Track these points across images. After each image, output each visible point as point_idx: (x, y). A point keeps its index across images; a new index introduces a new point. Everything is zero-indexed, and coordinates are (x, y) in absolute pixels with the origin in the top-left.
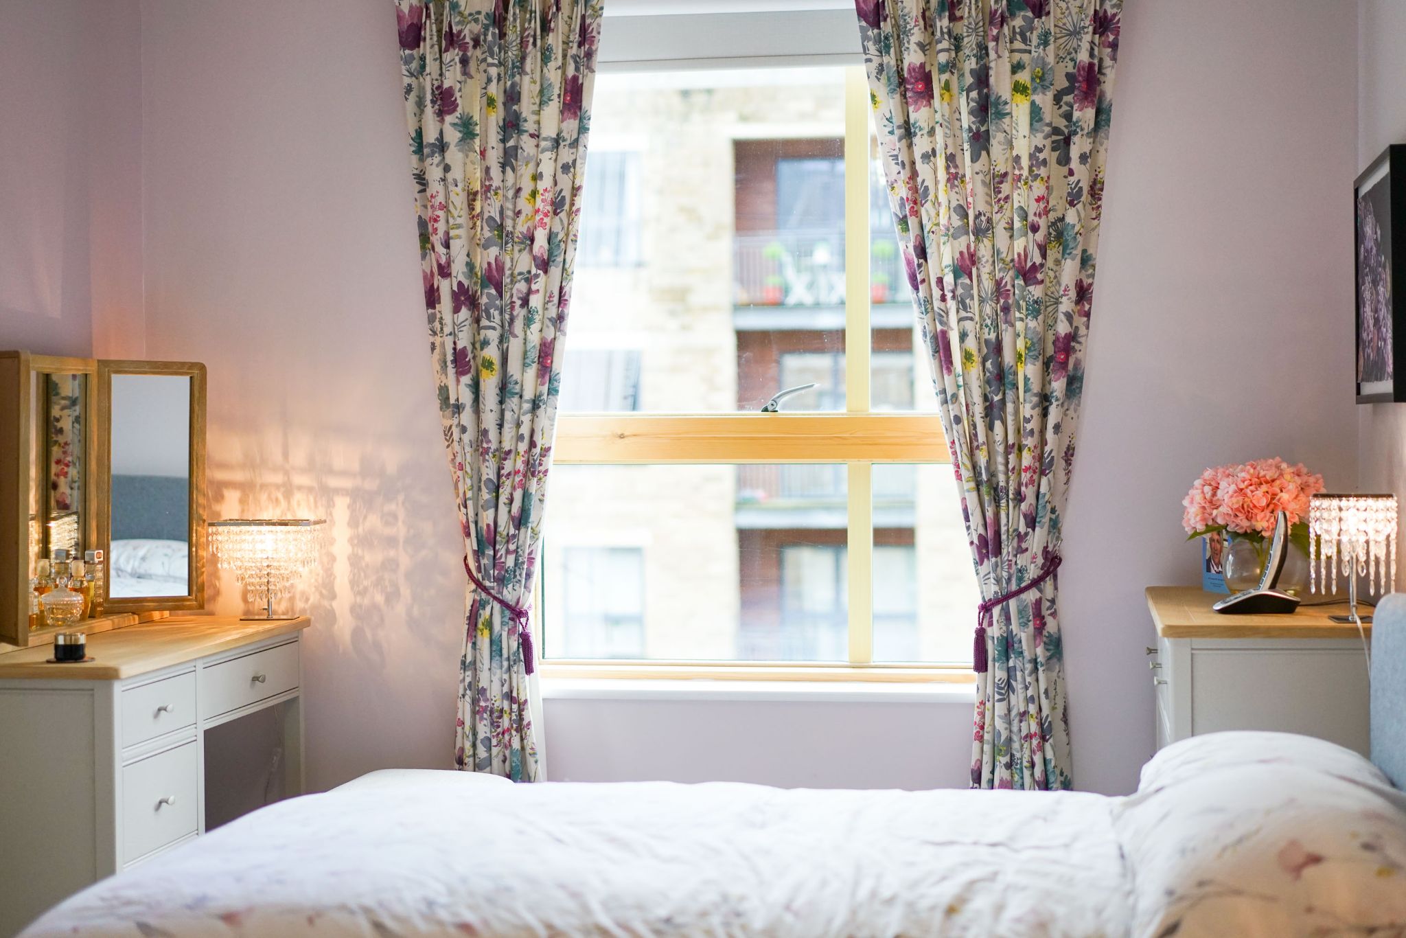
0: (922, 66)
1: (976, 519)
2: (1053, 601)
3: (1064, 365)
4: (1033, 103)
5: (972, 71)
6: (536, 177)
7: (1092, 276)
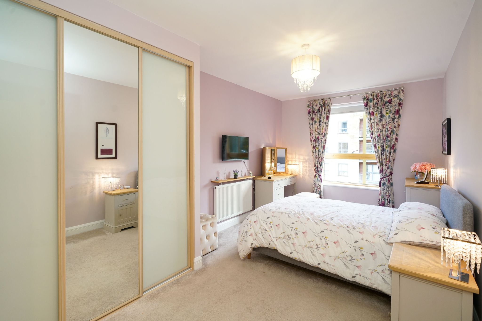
0: (373, 111)
1: (380, 168)
2: (391, 179)
3: (393, 148)
4: (389, 115)
5: (380, 112)
6: (323, 127)
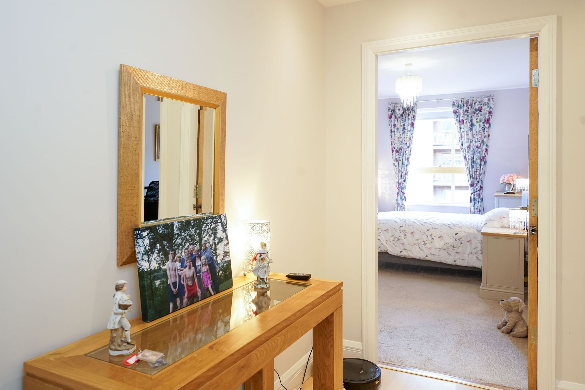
0: (463, 119)
2: (482, 193)
3: (483, 160)
4: (479, 124)
5: (470, 120)
6: (407, 135)
7: (488, 148)
